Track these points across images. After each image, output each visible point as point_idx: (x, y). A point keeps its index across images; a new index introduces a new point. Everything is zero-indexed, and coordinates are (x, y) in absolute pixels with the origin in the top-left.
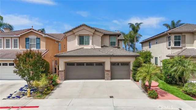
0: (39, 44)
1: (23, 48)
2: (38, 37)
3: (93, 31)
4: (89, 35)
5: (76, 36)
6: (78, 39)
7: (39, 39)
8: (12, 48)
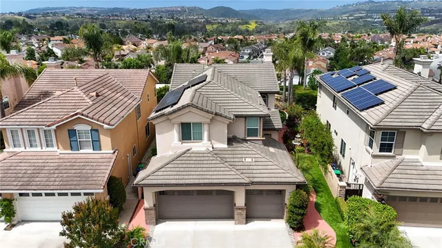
0: (99, 141)
1: (65, 149)
2: (94, 128)
3: (211, 116)
4: (201, 123)
5: (174, 124)
6: (178, 130)
7: (97, 131)
8: (44, 148)
